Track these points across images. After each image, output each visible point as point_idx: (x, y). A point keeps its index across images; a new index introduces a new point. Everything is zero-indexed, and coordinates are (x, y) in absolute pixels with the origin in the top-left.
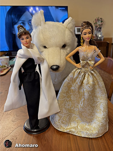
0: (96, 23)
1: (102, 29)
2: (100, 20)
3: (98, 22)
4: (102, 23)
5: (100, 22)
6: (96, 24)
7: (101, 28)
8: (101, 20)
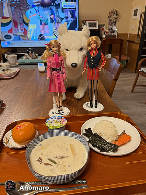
0: (111, 16)
1: (117, 23)
2: (115, 12)
3: (113, 15)
4: (117, 16)
5: (115, 15)
6: (110, 18)
7: (115, 22)
8: (117, 13)
